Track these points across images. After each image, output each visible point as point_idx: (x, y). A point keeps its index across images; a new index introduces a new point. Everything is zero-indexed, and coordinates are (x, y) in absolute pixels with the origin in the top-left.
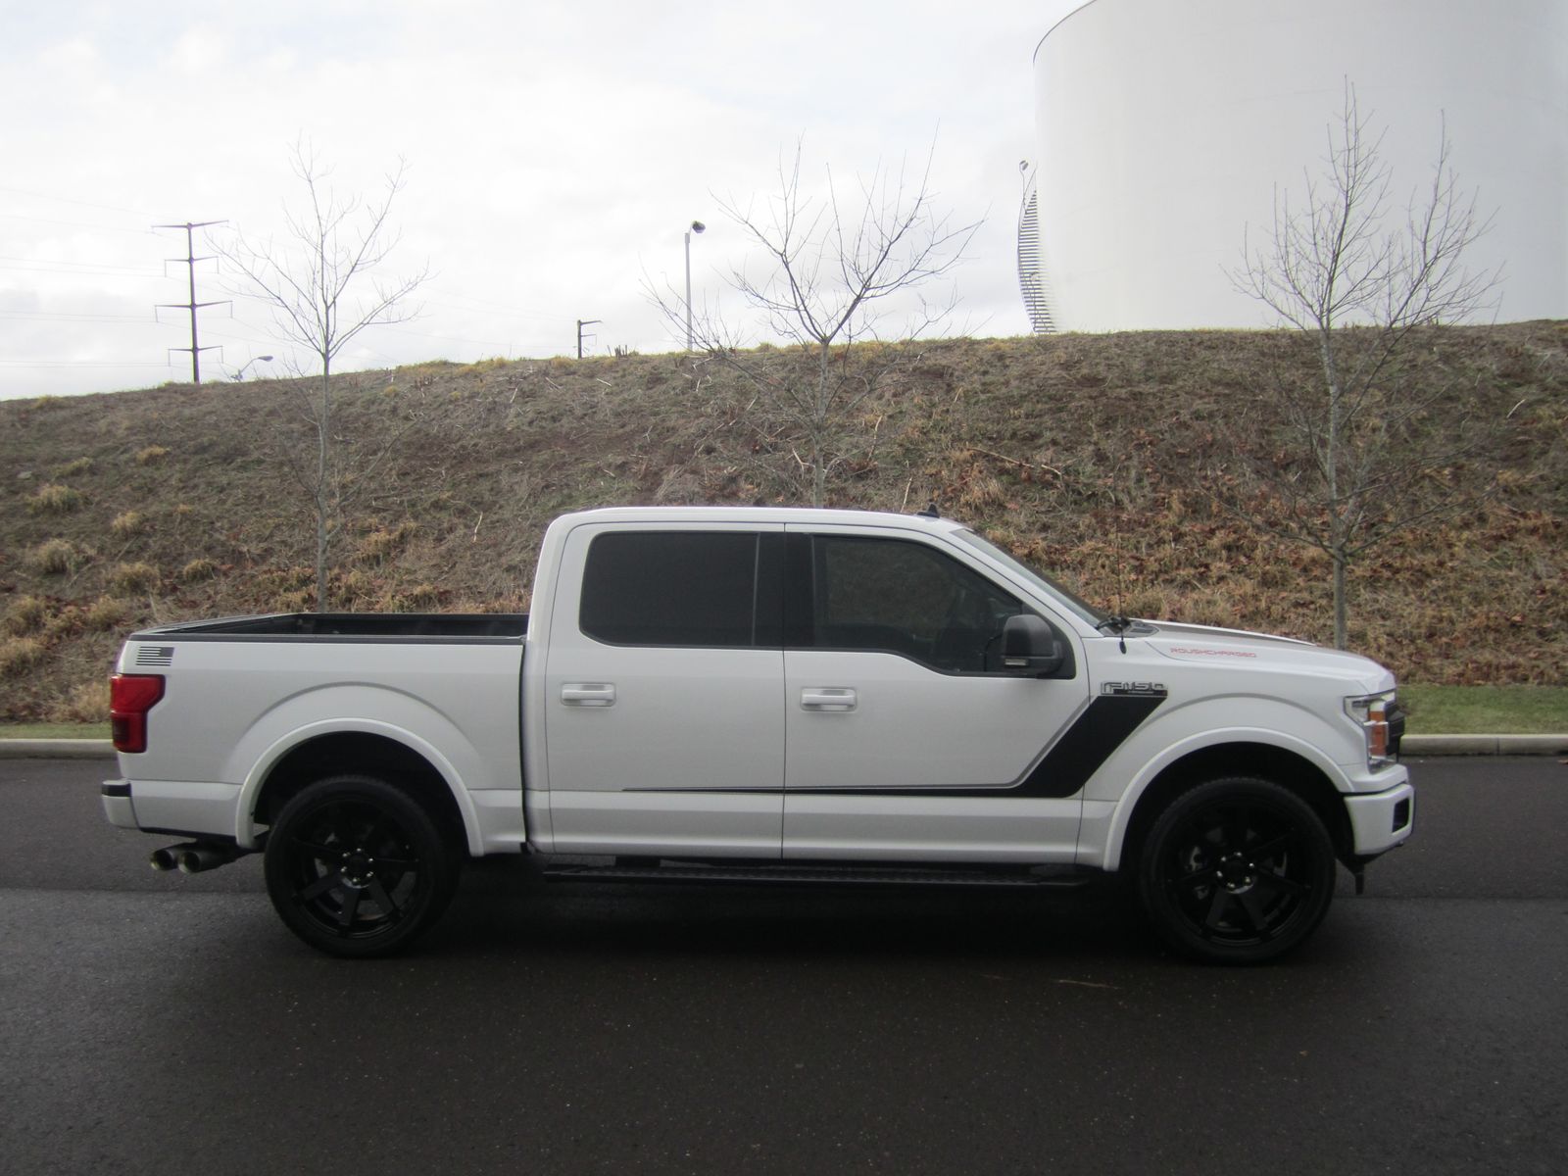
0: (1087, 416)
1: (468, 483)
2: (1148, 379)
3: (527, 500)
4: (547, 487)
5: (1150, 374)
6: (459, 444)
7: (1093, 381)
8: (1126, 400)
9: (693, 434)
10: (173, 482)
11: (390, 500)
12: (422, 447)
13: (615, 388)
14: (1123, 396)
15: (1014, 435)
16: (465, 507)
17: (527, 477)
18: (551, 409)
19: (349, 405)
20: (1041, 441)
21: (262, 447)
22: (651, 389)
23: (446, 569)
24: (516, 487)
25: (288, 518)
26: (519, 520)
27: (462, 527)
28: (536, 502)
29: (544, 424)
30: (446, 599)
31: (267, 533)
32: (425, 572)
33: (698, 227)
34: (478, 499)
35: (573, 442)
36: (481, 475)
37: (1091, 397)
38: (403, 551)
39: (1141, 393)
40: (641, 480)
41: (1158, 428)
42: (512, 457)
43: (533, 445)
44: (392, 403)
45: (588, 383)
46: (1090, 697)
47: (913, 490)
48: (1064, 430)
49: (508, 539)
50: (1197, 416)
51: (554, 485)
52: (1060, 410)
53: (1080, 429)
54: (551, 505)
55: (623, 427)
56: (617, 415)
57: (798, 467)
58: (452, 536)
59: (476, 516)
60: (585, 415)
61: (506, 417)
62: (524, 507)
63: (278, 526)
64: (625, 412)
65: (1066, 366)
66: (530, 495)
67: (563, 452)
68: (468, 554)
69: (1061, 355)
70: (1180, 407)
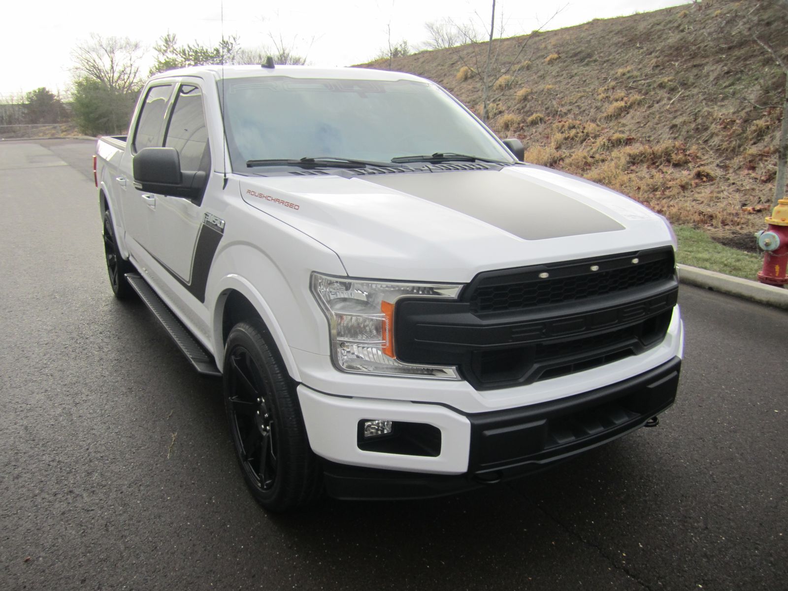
1: (685, 71)
4: (728, 73)
6: (698, 46)
10: (553, 73)
11: (640, 82)
12: (677, 49)
16: (676, 86)
17: (721, 66)
18: (771, 17)
19: (658, 24)
21: (601, 52)
23: (642, 125)
24: (711, 73)
25: (588, 92)
27: (666, 99)
28: (716, 83)
30: (630, 143)
31: (575, 100)
32: (631, 126)
34: (685, 82)
36: (695, 66)
38: (628, 113)
42: (723, 54)
43: (741, 45)
44: (680, 22)
49: (687, 107)
54: (724, 85)
58: (657, 105)
59: (679, 92)
61: (736, 26)
63: (581, 97)
66: (714, 79)
68: (657, 116)
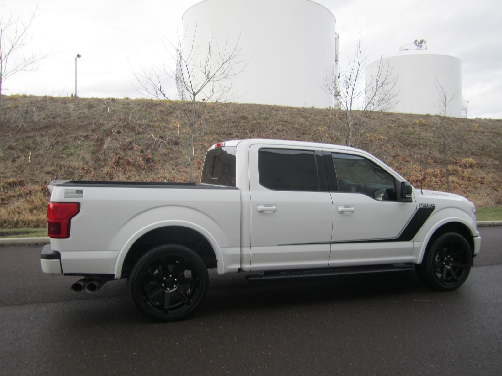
0: (246, 129)
1: (23, 140)
2: (260, 118)
3: (50, 147)
4: (58, 142)
5: (260, 117)
6: (15, 125)
7: (244, 118)
8: (256, 124)
9: (111, 126)
13: (76, 108)
14: (255, 123)
15: (224, 133)
16: (23, 149)
17: (48, 138)
18: (52, 114)
20: (233, 136)
22: (90, 109)
23: (19, 172)
24: (44, 142)
26: (48, 154)
27: (23, 156)
28: (54, 148)
29: (50, 119)
30: (22, 184)
32: (10, 173)
33: (79, 56)
34: (28, 146)
35: (63, 127)
36: (28, 137)
37: (245, 123)
39: (260, 123)
40: (95, 141)
41: (268, 134)
42: (39, 131)
43: (47, 127)
45: (64, 106)
46: (417, 208)
47: (195, 150)
48: (239, 132)
49: (45, 161)
50: (279, 131)
51: (60, 142)
52: (237, 126)
53: (244, 132)
54: (60, 149)
55: (82, 122)
56: (79, 118)
57: (154, 140)
58: (19, 160)
59: (28, 152)
60: (66, 117)
61: (33, 116)
62: (49, 150)
64: (82, 117)
65: (235, 112)
66: (50, 145)
67: (60, 130)
68: (28, 167)
69: (232, 109)
70: (272, 127)
